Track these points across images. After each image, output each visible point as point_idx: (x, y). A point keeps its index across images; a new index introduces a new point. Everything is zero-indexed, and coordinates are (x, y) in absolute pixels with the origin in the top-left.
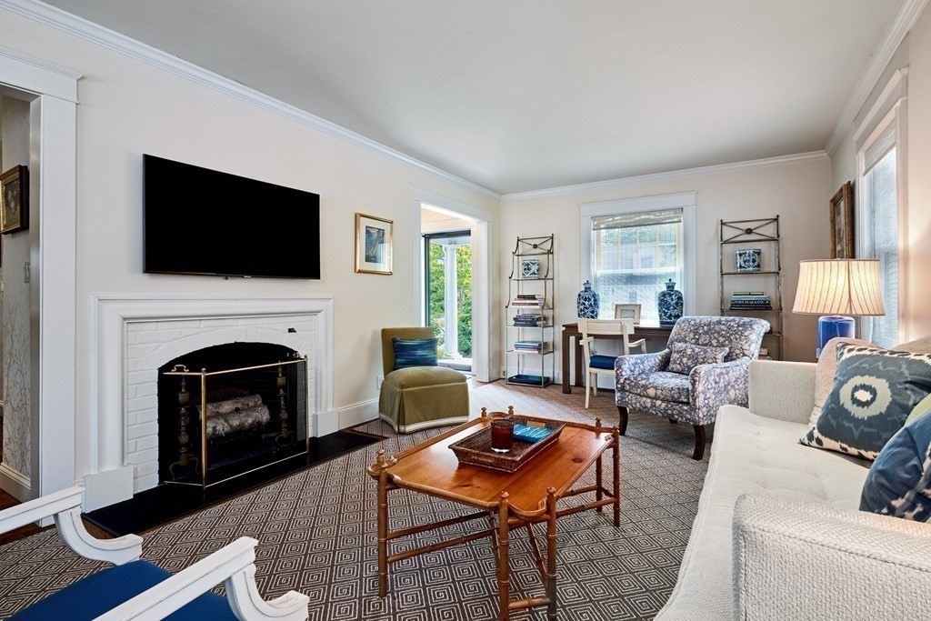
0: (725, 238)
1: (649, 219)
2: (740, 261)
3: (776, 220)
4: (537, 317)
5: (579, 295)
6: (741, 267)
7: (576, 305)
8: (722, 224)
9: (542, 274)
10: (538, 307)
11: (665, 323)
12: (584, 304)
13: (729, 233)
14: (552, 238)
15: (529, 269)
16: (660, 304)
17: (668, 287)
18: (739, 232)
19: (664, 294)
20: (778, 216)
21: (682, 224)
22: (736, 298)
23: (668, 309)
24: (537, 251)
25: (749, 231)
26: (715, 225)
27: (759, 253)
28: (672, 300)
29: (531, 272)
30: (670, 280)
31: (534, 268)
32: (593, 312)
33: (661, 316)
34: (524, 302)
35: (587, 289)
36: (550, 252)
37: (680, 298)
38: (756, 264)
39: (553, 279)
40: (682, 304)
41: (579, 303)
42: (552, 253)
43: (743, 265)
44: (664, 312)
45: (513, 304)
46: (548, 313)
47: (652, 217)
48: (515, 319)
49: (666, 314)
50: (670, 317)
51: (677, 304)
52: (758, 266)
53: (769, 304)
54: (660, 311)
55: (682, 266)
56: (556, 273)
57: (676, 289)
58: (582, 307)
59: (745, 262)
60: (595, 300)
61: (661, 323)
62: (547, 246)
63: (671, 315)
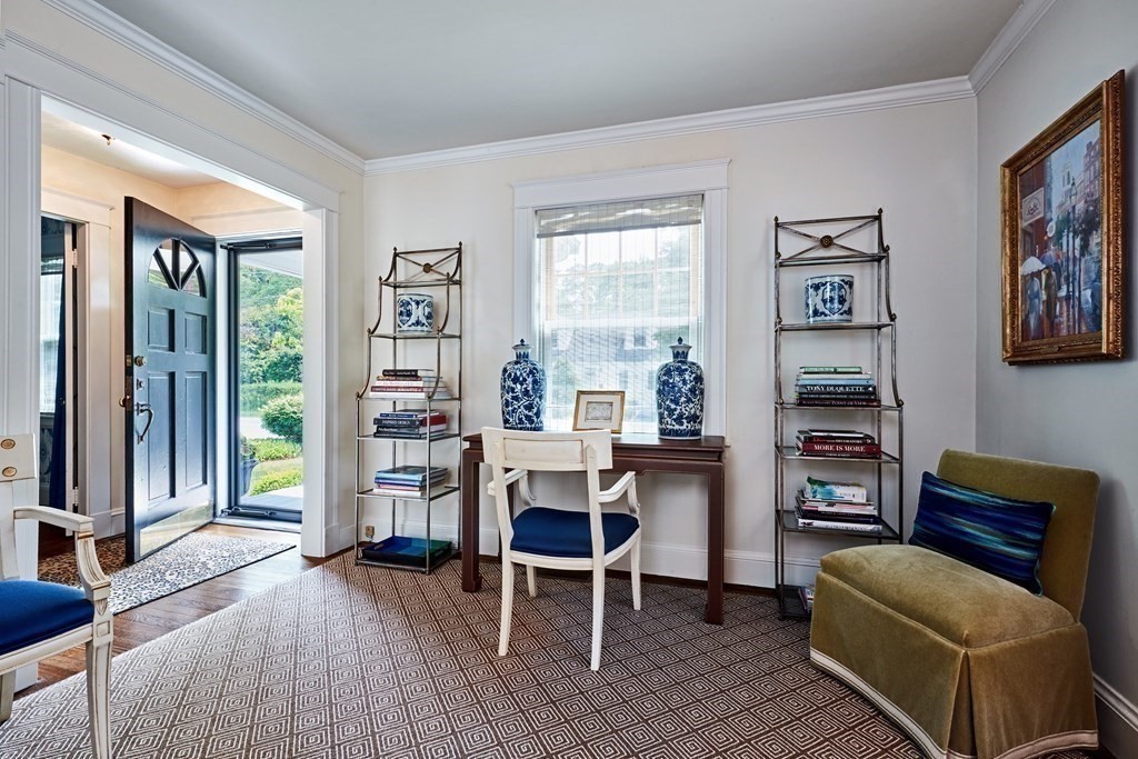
0: (784, 256)
1: (642, 216)
2: (815, 300)
3: (878, 218)
4: (421, 416)
5: (505, 370)
6: (816, 313)
7: (500, 392)
8: (777, 225)
9: (435, 326)
10: (422, 395)
11: (670, 433)
12: (513, 390)
13: (790, 246)
14: (459, 250)
15: (409, 314)
16: (659, 392)
17: (676, 355)
18: (808, 244)
19: (667, 371)
20: (880, 211)
21: (701, 227)
22: (807, 379)
23: (676, 402)
24: (431, 277)
25: (827, 242)
26: (761, 230)
27: (851, 285)
28: (685, 382)
29: (413, 319)
30: (680, 340)
31: (418, 313)
32: (529, 408)
33: (661, 417)
34: (395, 383)
35: (522, 358)
36: (452, 281)
37: (699, 379)
38: (846, 308)
39: (460, 337)
40: (702, 393)
41: (503, 387)
42: (459, 283)
43: (821, 308)
44: (668, 408)
45: (374, 389)
46: (452, 408)
47: (647, 211)
48: (377, 421)
49: (671, 412)
50: (679, 420)
51: (692, 391)
52: (849, 312)
53: (874, 393)
54: (660, 406)
55: (701, 311)
56: (467, 326)
57: (691, 358)
58: (509, 396)
59: (824, 301)
60: (535, 382)
61: (663, 432)
62: (450, 267)
63: (681, 416)
